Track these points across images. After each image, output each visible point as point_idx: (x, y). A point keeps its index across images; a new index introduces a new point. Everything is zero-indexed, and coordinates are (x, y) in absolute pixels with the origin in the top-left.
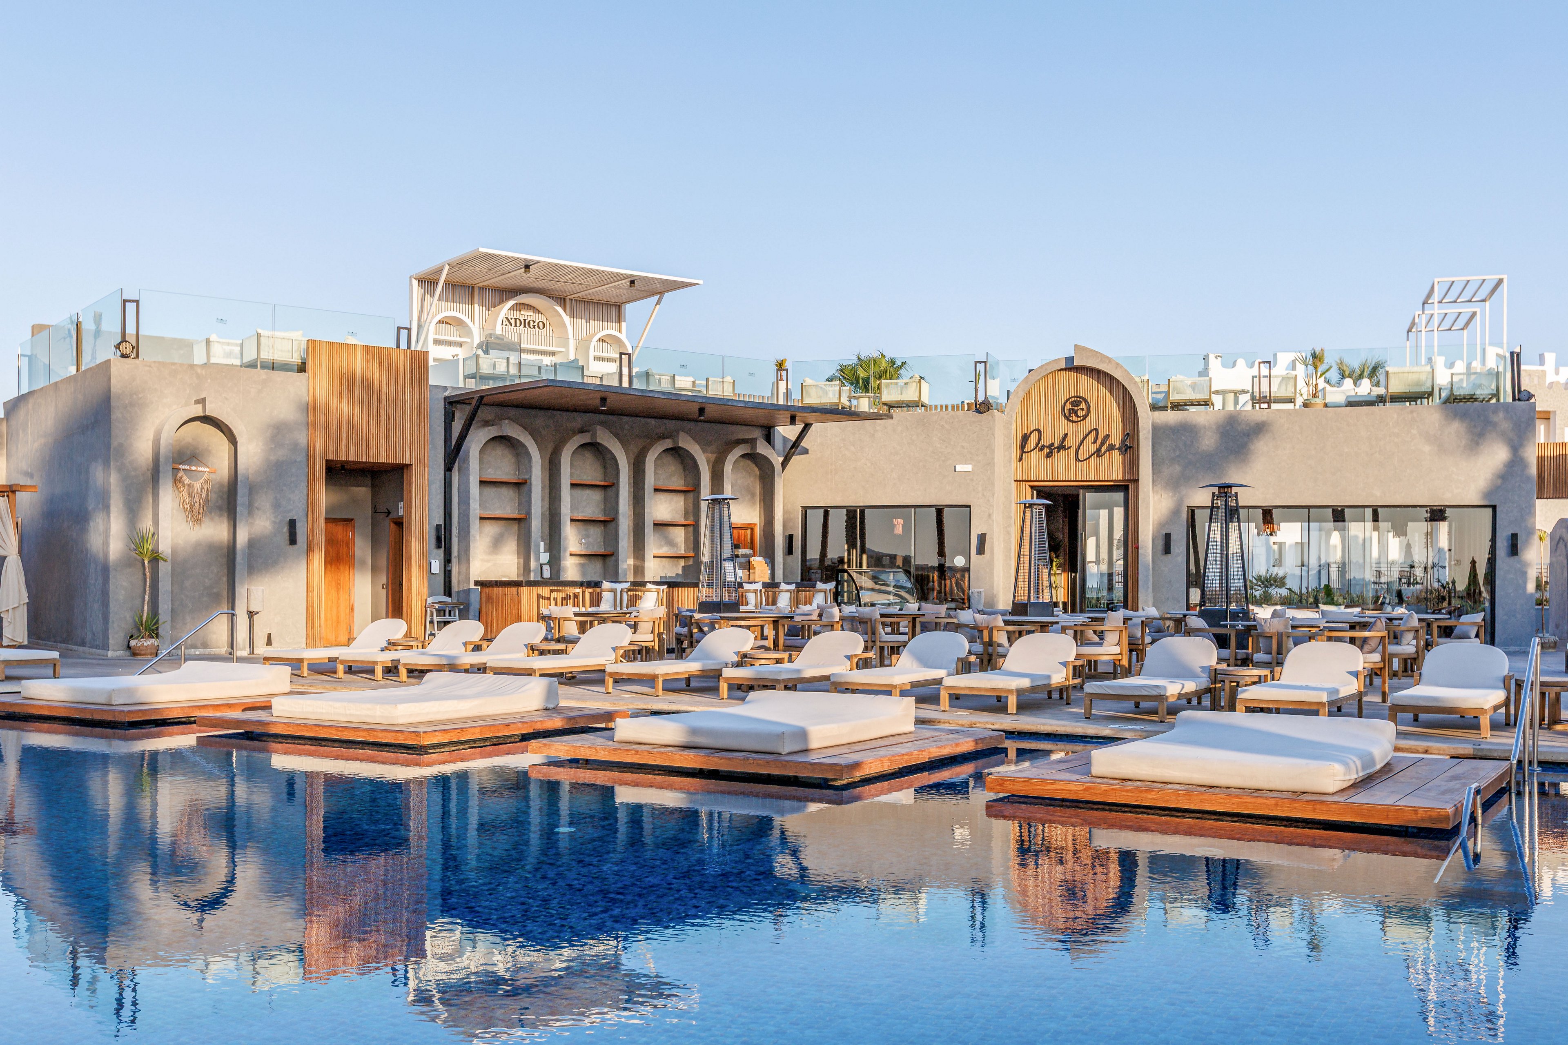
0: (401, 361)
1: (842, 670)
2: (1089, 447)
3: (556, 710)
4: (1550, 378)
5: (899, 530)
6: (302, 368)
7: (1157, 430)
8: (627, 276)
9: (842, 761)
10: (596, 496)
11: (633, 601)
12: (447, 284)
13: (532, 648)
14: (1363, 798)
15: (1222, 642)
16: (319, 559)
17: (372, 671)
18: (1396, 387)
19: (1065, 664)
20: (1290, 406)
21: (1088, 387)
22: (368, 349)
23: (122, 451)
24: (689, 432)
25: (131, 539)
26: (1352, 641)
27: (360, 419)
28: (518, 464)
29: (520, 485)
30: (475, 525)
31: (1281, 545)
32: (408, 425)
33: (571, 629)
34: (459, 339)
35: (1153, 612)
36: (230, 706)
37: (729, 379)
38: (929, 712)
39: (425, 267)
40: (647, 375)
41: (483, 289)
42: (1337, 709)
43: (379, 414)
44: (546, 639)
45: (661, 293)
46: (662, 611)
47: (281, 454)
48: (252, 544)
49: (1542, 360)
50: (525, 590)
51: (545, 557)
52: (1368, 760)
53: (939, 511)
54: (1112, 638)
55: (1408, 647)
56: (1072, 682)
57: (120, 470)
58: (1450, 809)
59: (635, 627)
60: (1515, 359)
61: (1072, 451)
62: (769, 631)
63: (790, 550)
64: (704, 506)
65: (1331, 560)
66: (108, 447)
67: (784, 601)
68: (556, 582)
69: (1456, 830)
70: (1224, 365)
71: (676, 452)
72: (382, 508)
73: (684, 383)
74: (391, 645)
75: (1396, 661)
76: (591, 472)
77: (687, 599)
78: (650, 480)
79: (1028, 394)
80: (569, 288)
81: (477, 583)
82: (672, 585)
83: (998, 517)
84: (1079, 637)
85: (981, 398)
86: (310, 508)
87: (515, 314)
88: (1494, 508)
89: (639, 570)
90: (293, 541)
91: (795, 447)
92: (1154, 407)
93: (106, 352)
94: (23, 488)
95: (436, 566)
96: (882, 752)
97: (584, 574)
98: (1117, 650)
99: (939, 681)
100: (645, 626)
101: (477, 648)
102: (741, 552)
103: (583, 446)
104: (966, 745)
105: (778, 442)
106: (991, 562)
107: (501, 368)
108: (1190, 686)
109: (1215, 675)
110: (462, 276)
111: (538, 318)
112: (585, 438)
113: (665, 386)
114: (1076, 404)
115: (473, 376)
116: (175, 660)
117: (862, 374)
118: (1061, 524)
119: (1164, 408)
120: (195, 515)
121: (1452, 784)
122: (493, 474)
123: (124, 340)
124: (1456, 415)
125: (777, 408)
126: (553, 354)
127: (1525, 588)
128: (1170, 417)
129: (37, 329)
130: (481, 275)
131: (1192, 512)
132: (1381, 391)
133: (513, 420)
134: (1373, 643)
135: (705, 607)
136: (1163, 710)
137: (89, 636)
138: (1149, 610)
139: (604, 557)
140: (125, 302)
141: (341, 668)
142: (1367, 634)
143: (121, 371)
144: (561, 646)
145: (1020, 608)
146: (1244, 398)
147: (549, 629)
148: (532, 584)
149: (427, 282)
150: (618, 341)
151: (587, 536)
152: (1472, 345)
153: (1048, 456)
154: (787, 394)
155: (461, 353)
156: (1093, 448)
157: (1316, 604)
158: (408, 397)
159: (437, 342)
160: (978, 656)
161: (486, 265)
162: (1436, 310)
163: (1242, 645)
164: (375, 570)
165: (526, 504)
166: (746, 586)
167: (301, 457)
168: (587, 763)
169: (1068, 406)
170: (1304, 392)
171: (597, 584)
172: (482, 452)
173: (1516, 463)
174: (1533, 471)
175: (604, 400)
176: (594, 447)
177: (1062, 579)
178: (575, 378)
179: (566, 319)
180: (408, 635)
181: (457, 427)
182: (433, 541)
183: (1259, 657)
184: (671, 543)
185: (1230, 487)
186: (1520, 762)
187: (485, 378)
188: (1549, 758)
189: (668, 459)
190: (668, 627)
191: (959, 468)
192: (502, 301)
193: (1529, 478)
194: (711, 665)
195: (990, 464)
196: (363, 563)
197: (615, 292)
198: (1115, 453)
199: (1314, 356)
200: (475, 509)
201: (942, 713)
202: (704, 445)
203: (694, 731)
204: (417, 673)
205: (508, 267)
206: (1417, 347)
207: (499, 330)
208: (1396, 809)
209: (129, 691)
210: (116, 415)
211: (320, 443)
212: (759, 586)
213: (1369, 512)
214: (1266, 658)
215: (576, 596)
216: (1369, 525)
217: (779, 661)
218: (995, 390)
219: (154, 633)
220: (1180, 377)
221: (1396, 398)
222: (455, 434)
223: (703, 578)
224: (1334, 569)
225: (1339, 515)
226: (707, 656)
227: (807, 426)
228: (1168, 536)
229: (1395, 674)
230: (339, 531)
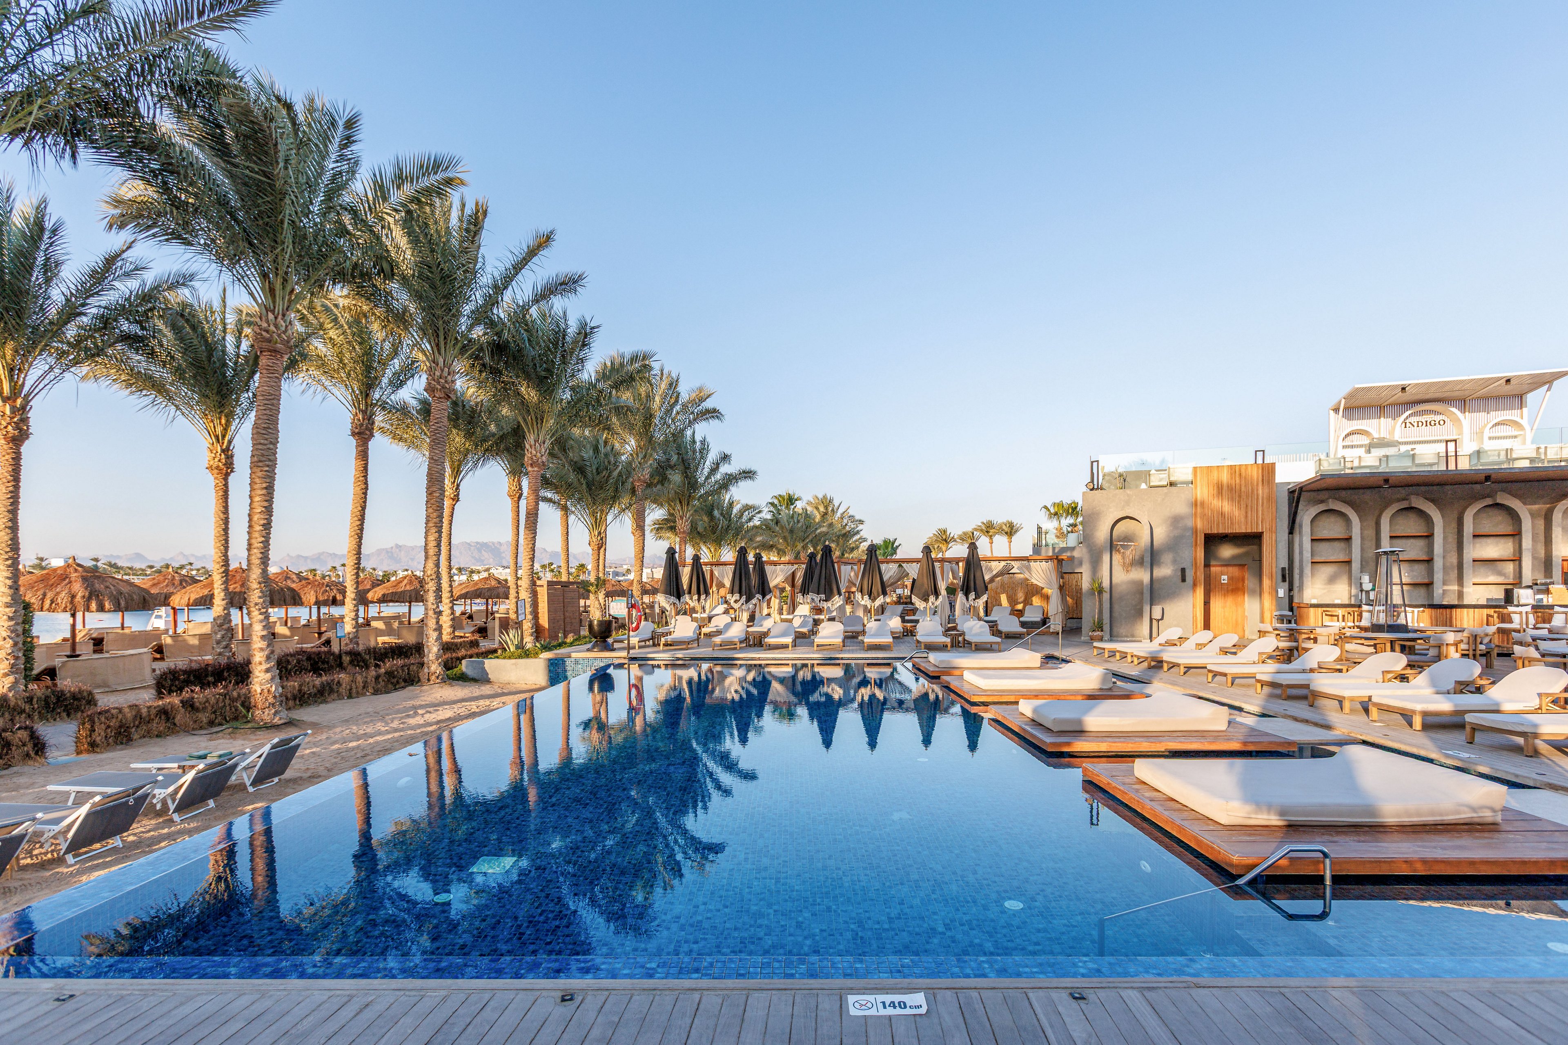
0: (1255, 471)
6: (1191, 483)
10: (1414, 543)
12: (1345, 409)
16: (1200, 590)
23: (1088, 538)
25: (1092, 580)
27: (1227, 507)
28: (1342, 526)
29: (1349, 540)
30: (1311, 566)
32: (1260, 509)
34: (1364, 443)
43: (1239, 505)
45: (1551, 383)
48: (1163, 582)
51: (1368, 586)
57: (1088, 545)
71: (1496, 507)
76: (1408, 528)
78: (1469, 530)
86: (1194, 559)
87: (1412, 420)
90: (1183, 581)
95: (1281, 593)
103: (1401, 510)
111: (1434, 418)
112: (1403, 505)
120: (1133, 566)
122: (1323, 534)
123: (1091, 480)
133: (1339, 499)
139: (1427, 585)
140: (1092, 463)
150: (1516, 422)
151: (1412, 571)
158: (1260, 492)
159: (1345, 447)
165: (1349, 552)
167: (1189, 533)
172: (1314, 521)
176: (1411, 510)
179: (1463, 415)
181: (1294, 507)
182: (1280, 577)
189: (1488, 513)
192: (1402, 412)
197: (1516, 388)
200: (1308, 557)
211: (1201, 523)
222: (1294, 511)
230: (1236, 571)
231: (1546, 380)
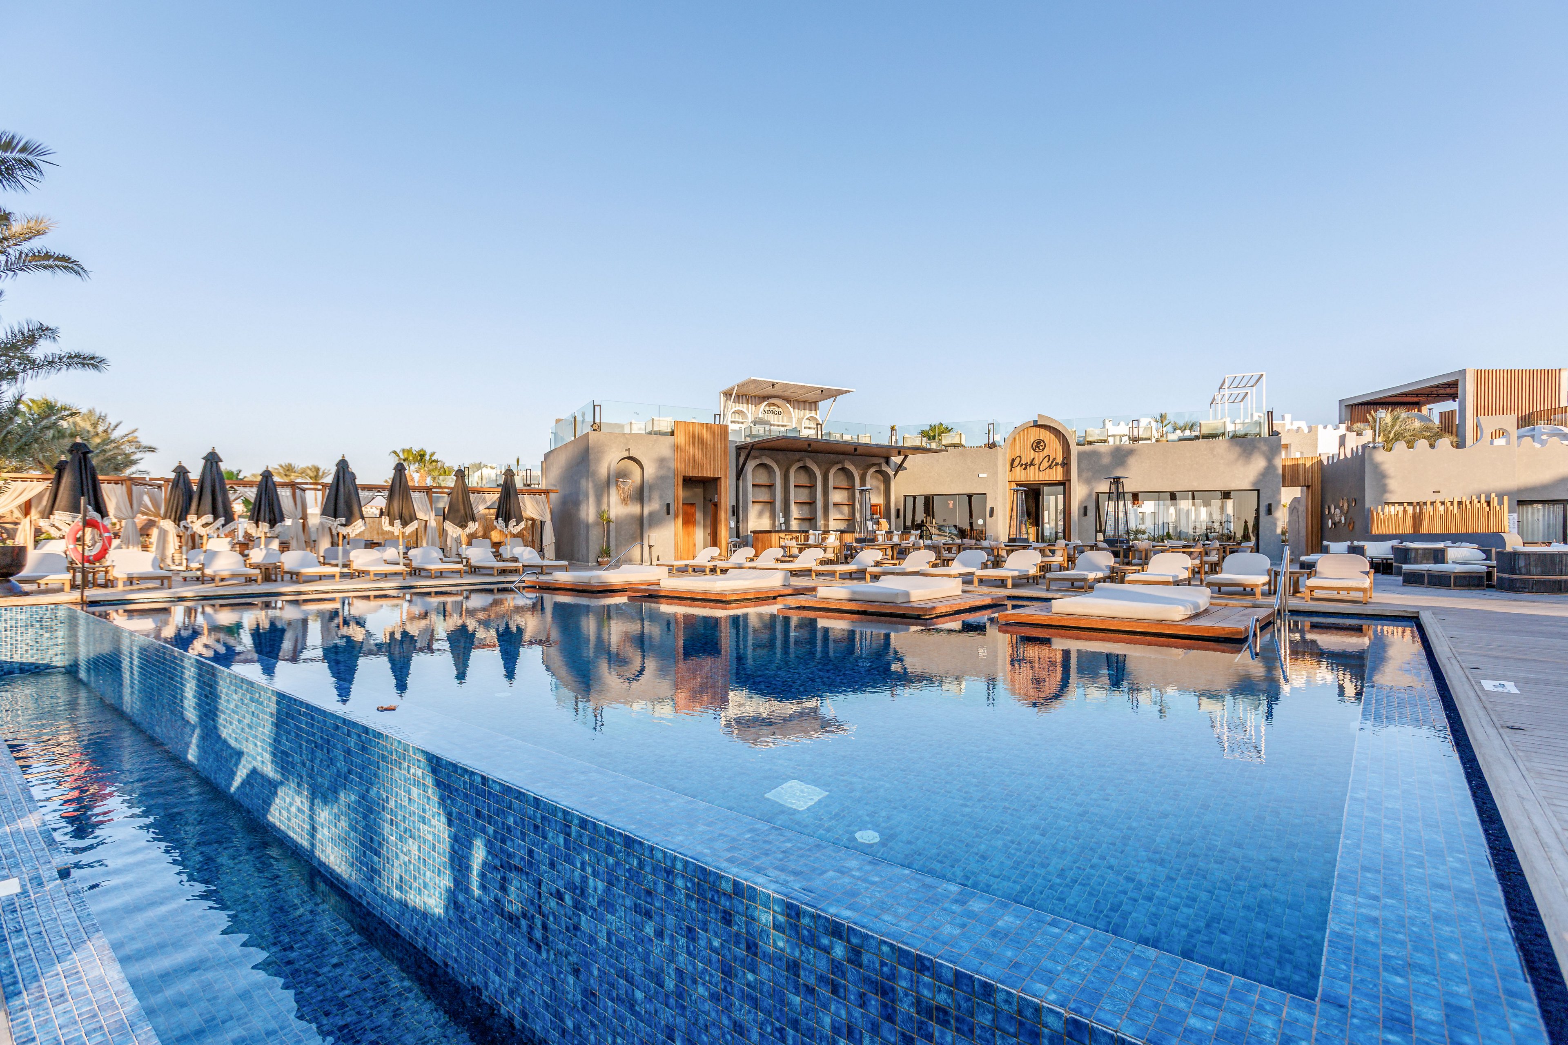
0: (718, 431)
1: (926, 568)
2: (1045, 464)
3: (789, 586)
4: (1288, 427)
5: (951, 506)
6: (672, 434)
7: (1080, 455)
8: (819, 388)
9: (927, 606)
10: (806, 491)
11: (824, 540)
12: (736, 395)
13: (777, 560)
14: (1194, 623)
15: (1116, 554)
16: (680, 521)
17: (704, 571)
18: (1205, 431)
19: (1035, 565)
20: (1149, 442)
21: (1045, 435)
22: (701, 424)
23: (594, 474)
24: (849, 460)
25: (598, 512)
26: (1184, 552)
27: (698, 455)
28: (770, 477)
29: (771, 487)
30: (750, 504)
31: (1143, 514)
32: (720, 459)
33: (795, 551)
34: (741, 420)
35: (1079, 542)
36: (641, 584)
37: (868, 435)
38: (968, 587)
39: (726, 387)
40: (830, 433)
41: (753, 397)
42: (1177, 583)
43: (706, 454)
44: (783, 556)
45: (836, 396)
46: (838, 543)
47: (662, 472)
48: (651, 514)
49: (1283, 418)
50: (773, 534)
51: (782, 520)
52: (1196, 606)
53: (970, 496)
54: (1059, 553)
55: (1214, 558)
56: (1039, 574)
57: (593, 482)
58: (1242, 628)
59: (825, 551)
60: (1270, 414)
61: (1037, 466)
62: (889, 552)
63: (898, 516)
64: (857, 493)
65: (1170, 521)
66: (588, 471)
67: (896, 539)
68: (788, 531)
69: (1246, 639)
70: (1113, 425)
71: (843, 470)
72: (708, 498)
73: (847, 438)
74: (713, 559)
75: (1207, 566)
76: (804, 480)
77: (849, 538)
78: (831, 483)
79: (1015, 439)
80: (793, 395)
81: (751, 532)
82: (842, 532)
83: (1000, 499)
84: (1042, 551)
85: (991, 441)
86: (676, 497)
87: (767, 408)
88: (1258, 491)
89: (826, 525)
90: (668, 513)
91: (900, 467)
92: (1078, 444)
93: (588, 429)
94: (552, 491)
95: (733, 525)
96: (946, 603)
97: (800, 527)
98: (1062, 559)
99: (973, 574)
100: (830, 550)
101: (752, 560)
102: (875, 516)
103: (800, 468)
104: (988, 601)
105: (892, 464)
106: (997, 519)
107: (762, 432)
108: (1100, 575)
109: (1113, 570)
110: (744, 391)
111: (778, 410)
112: (801, 464)
113: (838, 438)
114: (1039, 443)
115: (748, 436)
116: (617, 565)
117: (932, 434)
118: (1031, 502)
119: (1084, 444)
120: (625, 501)
121: (1242, 618)
122: (758, 481)
123: (594, 423)
124: (1237, 444)
125: (891, 447)
126: (785, 426)
127: (1275, 531)
128: (1087, 448)
129: (558, 421)
130: (752, 390)
131: (1098, 494)
132: (1197, 433)
133: (767, 456)
134: (1196, 554)
135: (858, 541)
136: (1086, 587)
137: (581, 557)
138: (1076, 541)
139: (810, 520)
140: (595, 406)
141: (690, 569)
142: (1192, 550)
143: (593, 436)
144: (791, 559)
145: (1011, 540)
146: (1125, 439)
147: (785, 552)
148: (776, 532)
149: (727, 394)
150: (815, 419)
151: (802, 510)
152: (1246, 408)
153: (1025, 469)
154: (896, 441)
155: (743, 426)
156: (1048, 465)
157: (1163, 541)
158: (720, 446)
159: (732, 422)
160: (992, 562)
161: (754, 385)
162: (1227, 392)
163: (1126, 556)
164: (705, 527)
165: (773, 495)
166: (878, 532)
167: (671, 475)
168: (804, 608)
169: (1035, 444)
170: (1156, 435)
171: (807, 532)
172: (753, 471)
173: (1270, 468)
174: (1280, 471)
175: (809, 445)
176: (805, 468)
177: (1032, 530)
178: (795, 435)
179: (791, 409)
180: (720, 554)
181: (742, 460)
182: (731, 513)
183: (1134, 561)
184: (842, 513)
185: (1119, 478)
186: (1279, 611)
187: (754, 437)
188: (1294, 609)
189: (840, 472)
190: (841, 552)
191: (980, 475)
192: (762, 402)
193: (1277, 475)
194: (861, 567)
195: (996, 473)
196: (699, 523)
197: (814, 396)
198: (1059, 467)
199: (1161, 416)
200: (750, 498)
201: (975, 587)
202: (857, 466)
203: (854, 593)
204: (724, 571)
205: (764, 386)
206: (1216, 411)
207: (760, 415)
208: (1213, 629)
209: (598, 577)
210: (592, 457)
211: (681, 467)
212: (883, 532)
213: (1190, 494)
214: (1139, 561)
215: (797, 538)
216: (1190, 501)
217: (894, 565)
218: (998, 438)
219: (608, 555)
220: (1092, 429)
221: (1205, 437)
222: (741, 463)
223: (857, 528)
224: (1171, 525)
225: (1173, 496)
226: (859, 563)
227: (906, 457)
228: (1086, 508)
229: (1206, 573)
230: (689, 508)
231: (835, 394)
